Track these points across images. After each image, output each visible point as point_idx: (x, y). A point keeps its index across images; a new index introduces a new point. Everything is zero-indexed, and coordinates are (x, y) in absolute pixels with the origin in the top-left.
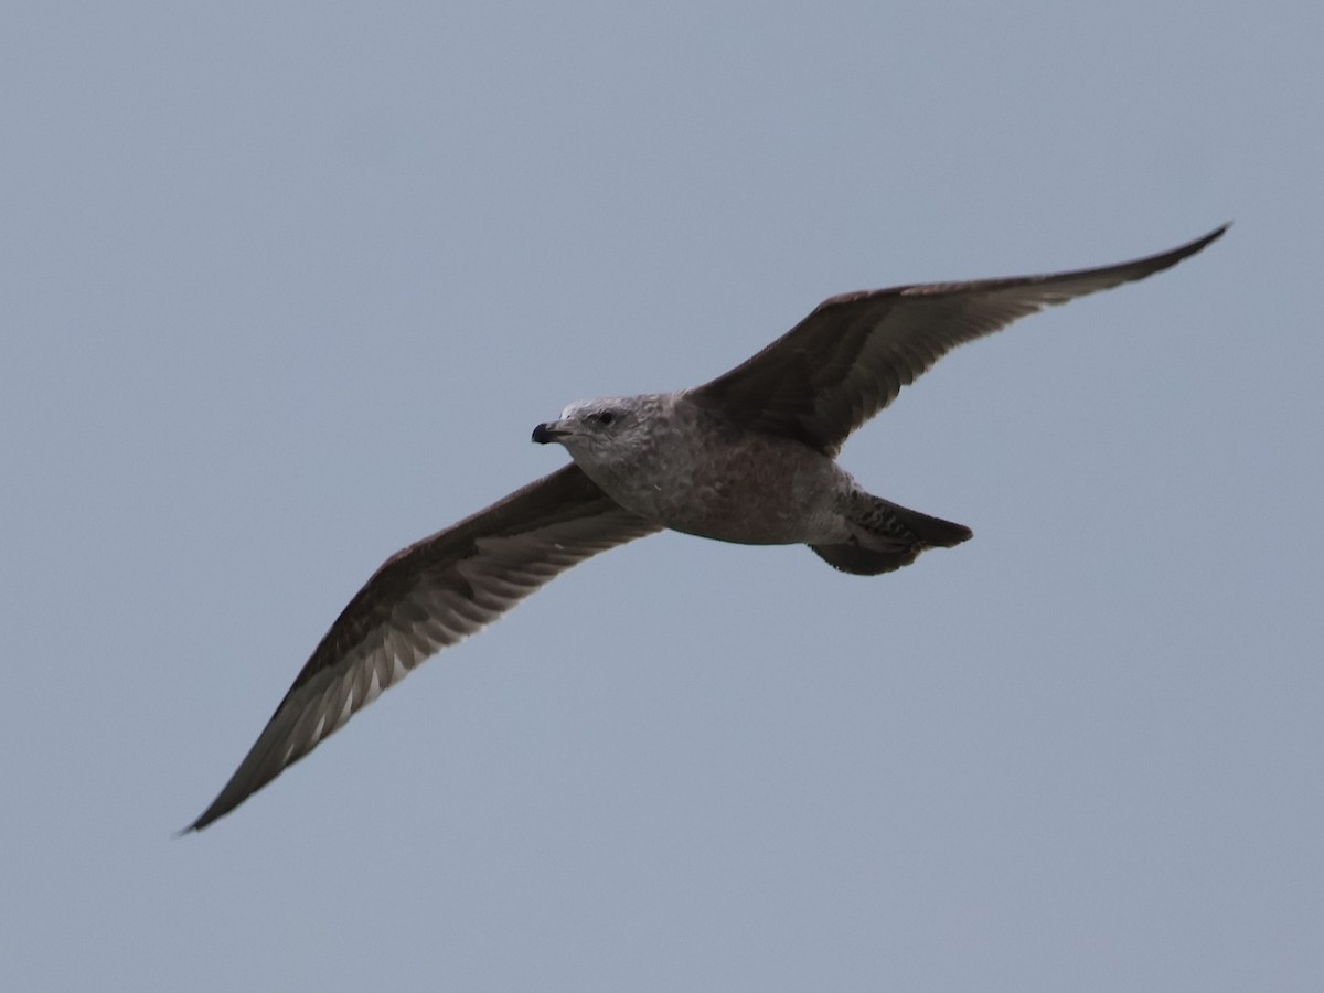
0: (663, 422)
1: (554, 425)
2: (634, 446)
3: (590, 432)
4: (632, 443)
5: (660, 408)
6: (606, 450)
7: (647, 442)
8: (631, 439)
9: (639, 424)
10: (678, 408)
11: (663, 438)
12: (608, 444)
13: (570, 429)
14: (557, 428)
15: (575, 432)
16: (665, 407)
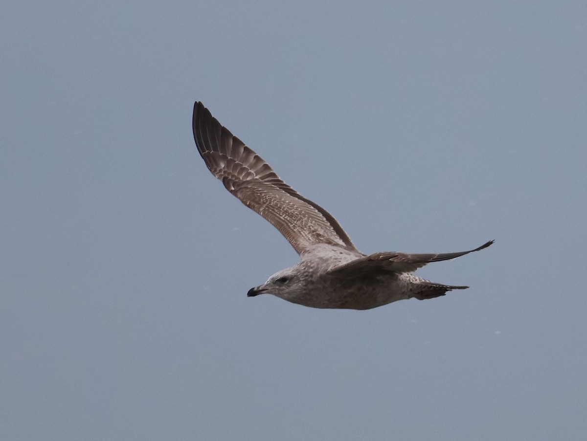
0: (312, 282)
1: (258, 288)
2: (299, 290)
3: (277, 287)
4: (297, 289)
5: (311, 276)
6: (286, 293)
7: (305, 289)
8: (297, 288)
9: (301, 281)
10: (321, 277)
11: (312, 290)
12: (287, 290)
13: (267, 288)
14: (260, 289)
15: (270, 288)
16: (314, 276)
